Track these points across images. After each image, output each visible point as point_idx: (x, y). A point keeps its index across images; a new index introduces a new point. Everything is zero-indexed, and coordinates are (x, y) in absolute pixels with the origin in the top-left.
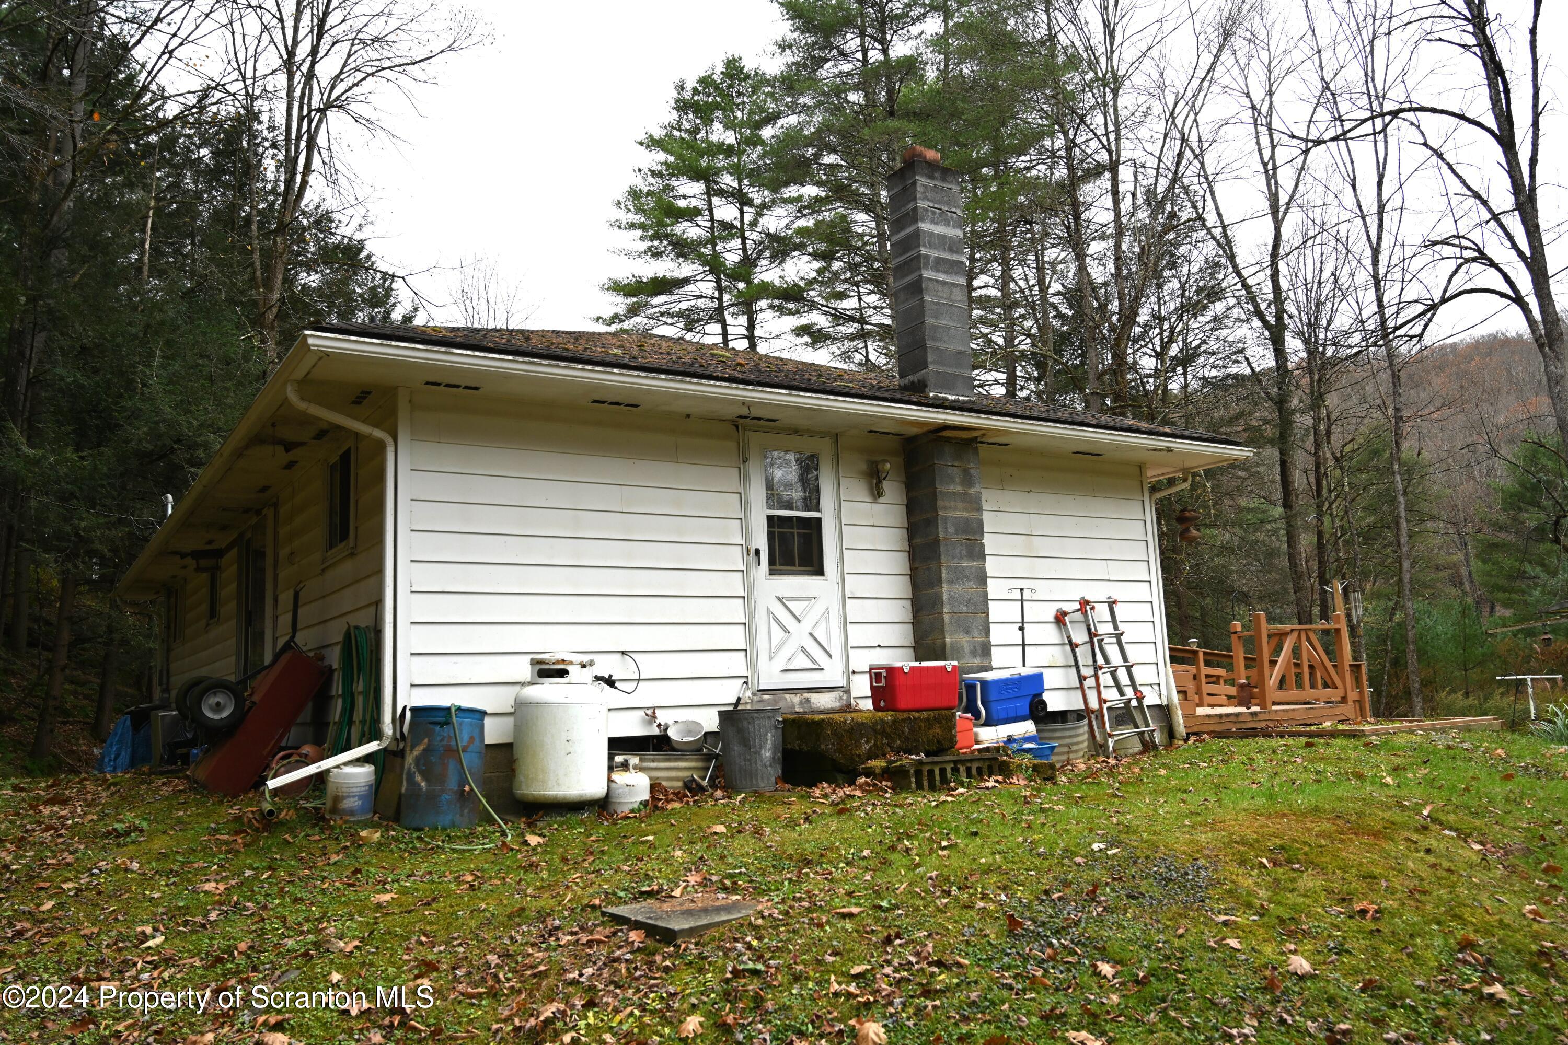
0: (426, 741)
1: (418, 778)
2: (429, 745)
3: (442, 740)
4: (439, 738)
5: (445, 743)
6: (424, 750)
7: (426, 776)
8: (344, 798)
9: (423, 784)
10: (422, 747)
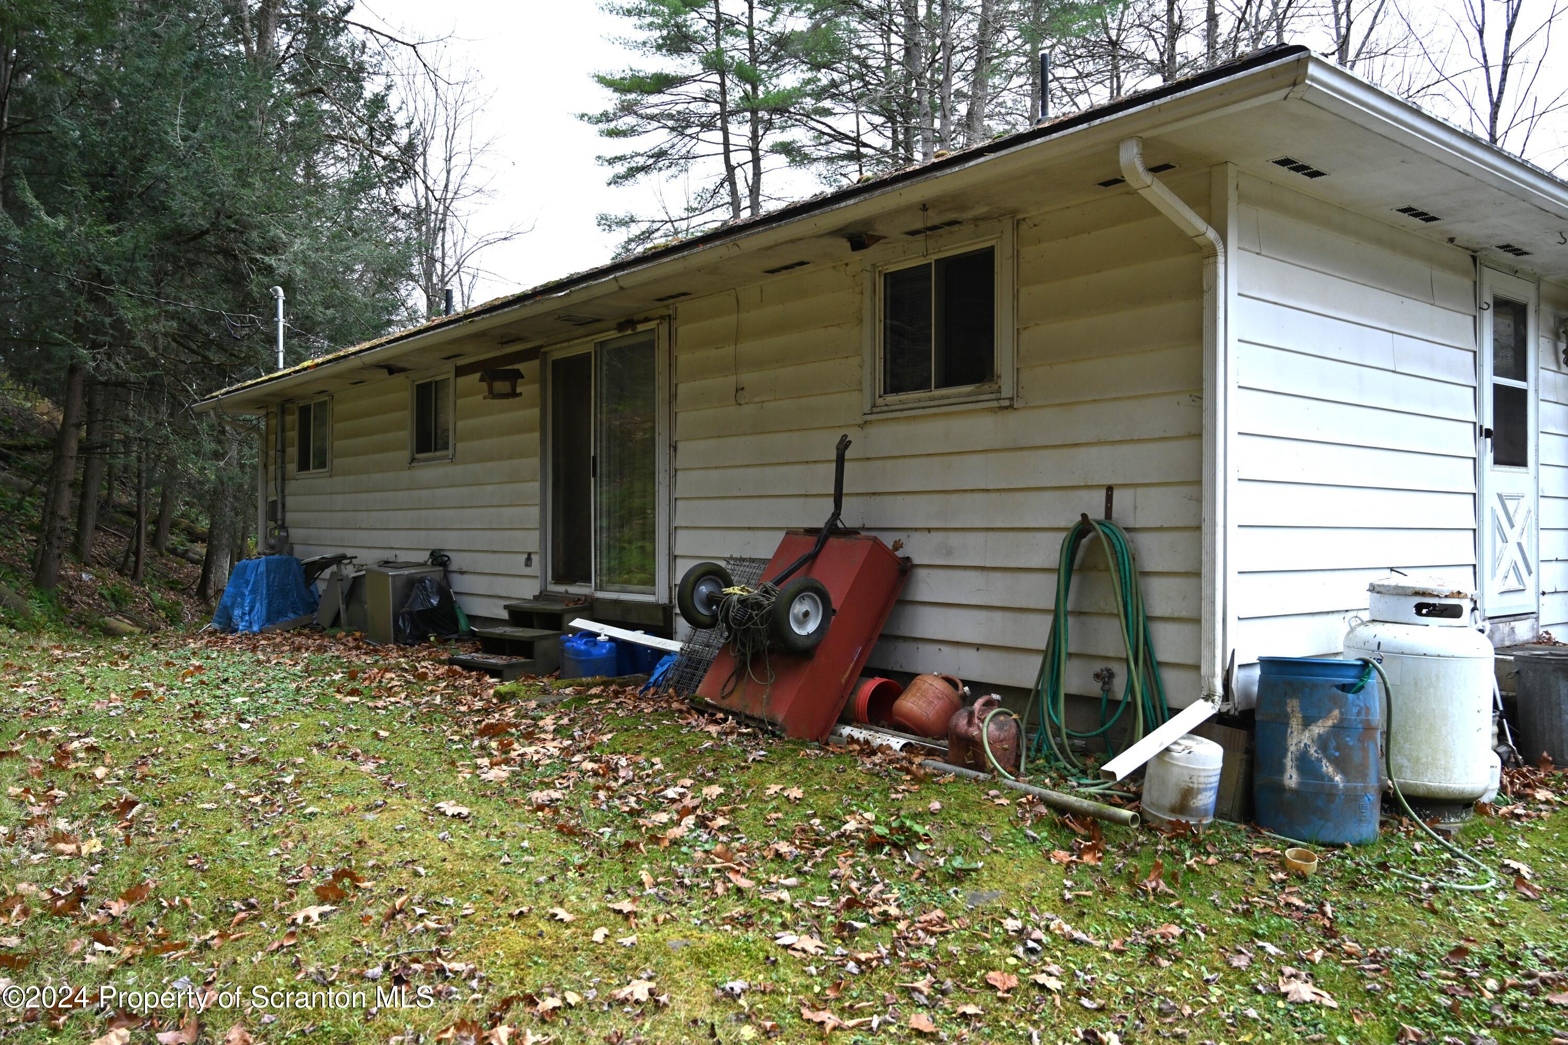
0: (1336, 712)
1: (1327, 768)
2: (1342, 720)
3: (1359, 713)
4: (1355, 710)
5: (1363, 717)
6: (1334, 727)
7: (1340, 764)
8: (1199, 791)
9: (1338, 778)
10: (1330, 723)
